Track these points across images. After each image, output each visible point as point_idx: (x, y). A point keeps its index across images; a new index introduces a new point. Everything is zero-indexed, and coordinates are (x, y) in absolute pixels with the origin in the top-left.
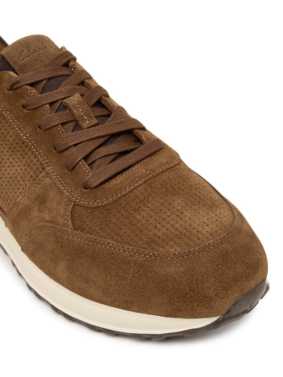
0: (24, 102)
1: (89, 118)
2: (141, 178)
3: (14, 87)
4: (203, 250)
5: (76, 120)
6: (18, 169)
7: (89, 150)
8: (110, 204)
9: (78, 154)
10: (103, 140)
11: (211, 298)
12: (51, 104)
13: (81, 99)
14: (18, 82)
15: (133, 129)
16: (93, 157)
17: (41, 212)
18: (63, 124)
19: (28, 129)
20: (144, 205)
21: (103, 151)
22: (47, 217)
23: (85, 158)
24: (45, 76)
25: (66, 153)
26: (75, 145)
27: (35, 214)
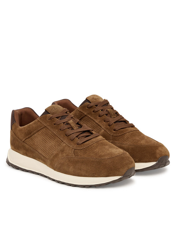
0: (54, 123)
1: (76, 127)
2: (95, 141)
3: (51, 119)
4: (116, 157)
5: (72, 127)
6: (53, 144)
7: (77, 135)
8: (86, 148)
9: (75, 136)
10: (81, 133)
11: (119, 169)
12: (64, 123)
13: (73, 122)
14: (52, 117)
15: (90, 130)
16: (79, 137)
17: (62, 154)
18: (68, 128)
19: (56, 130)
20: (97, 148)
21: (82, 135)
22: (65, 155)
23: (77, 137)
24: (61, 115)
25: (70, 136)
26: (73, 134)
27: (60, 155)
